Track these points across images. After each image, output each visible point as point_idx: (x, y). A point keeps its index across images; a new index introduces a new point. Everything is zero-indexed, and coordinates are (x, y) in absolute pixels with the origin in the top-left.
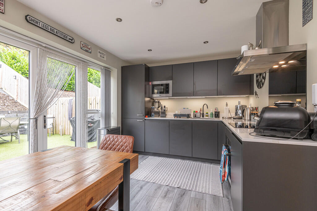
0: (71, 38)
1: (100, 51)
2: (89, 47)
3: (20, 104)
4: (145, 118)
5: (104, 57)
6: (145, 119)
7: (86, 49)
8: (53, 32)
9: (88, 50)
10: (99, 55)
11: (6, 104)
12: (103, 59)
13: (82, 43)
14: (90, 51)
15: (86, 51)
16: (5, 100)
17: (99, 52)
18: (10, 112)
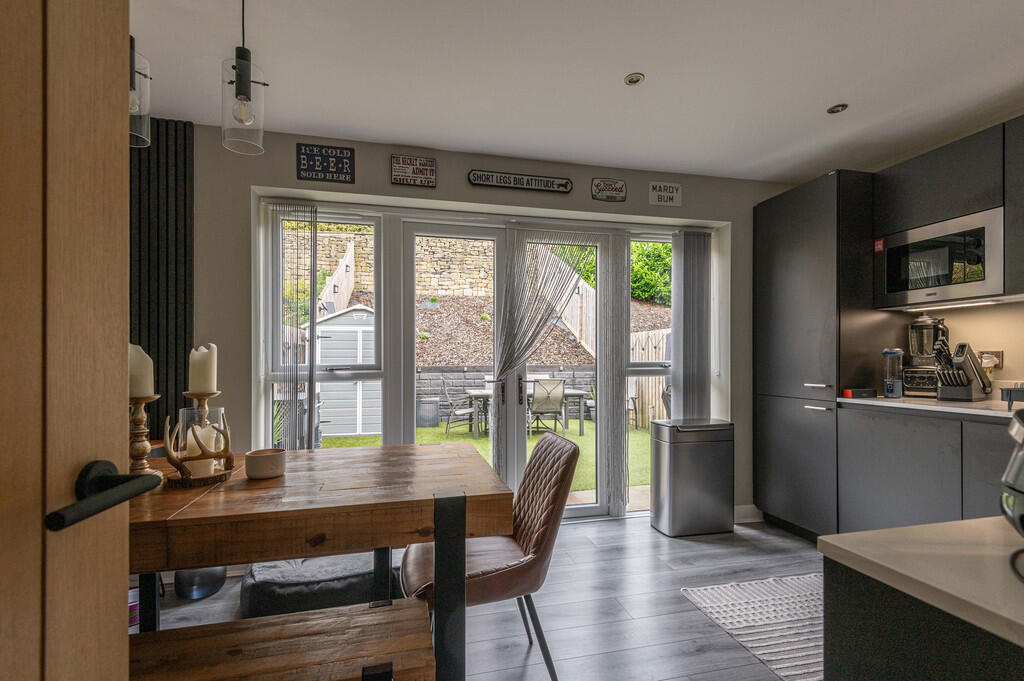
0: (564, 182)
1: (658, 184)
2: (618, 185)
3: (585, 350)
4: (839, 400)
5: (671, 199)
6: (839, 405)
7: (608, 194)
8: (520, 186)
9: (614, 194)
10: (653, 197)
11: (562, 351)
12: (670, 204)
13: (596, 182)
14: (623, 194)
15: (610, 199)
16: (562, 341)
17: (654, 188)
18: (561, 368)
